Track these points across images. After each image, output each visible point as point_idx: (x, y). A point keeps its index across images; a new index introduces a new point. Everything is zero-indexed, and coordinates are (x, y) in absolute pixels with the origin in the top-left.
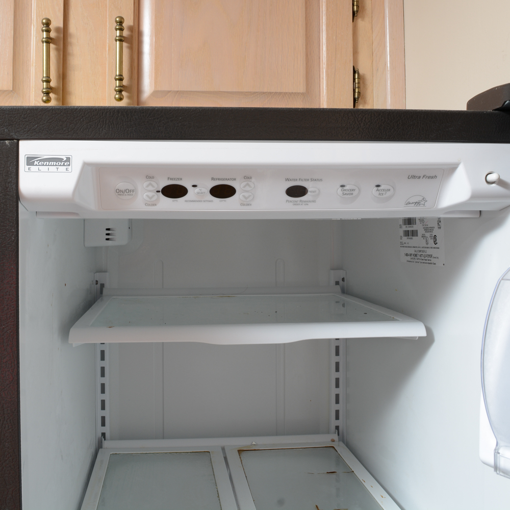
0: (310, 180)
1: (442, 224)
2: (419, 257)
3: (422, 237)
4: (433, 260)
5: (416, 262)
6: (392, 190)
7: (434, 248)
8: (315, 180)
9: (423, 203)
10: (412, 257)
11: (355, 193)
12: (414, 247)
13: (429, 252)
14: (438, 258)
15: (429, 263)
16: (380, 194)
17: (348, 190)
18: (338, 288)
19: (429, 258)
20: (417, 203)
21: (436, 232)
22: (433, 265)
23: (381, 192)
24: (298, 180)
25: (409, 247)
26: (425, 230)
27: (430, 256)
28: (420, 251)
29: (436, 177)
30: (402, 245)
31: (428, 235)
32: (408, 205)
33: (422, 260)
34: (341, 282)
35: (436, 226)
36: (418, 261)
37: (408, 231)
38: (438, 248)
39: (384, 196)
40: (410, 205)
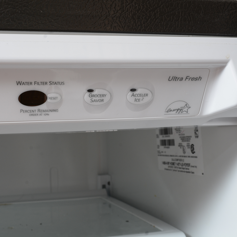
0: (48, 83)
1: (199, 133)
2: (176, 165)
3: (179, 146)
4: (191, 169)
5: (174, 170)
6: (150, 95)
7: (192, 157)
8: (56, 83)
9: (186, 109)
10: (170, 165)
11: (106, 99)
12: (171, 156)
13: (187, 160)
14: (196, 167)
15: (187, 172)
16: (136, 100)
17: (97, 96)
18: (104, 191)
19: (187, 167)
20: (179, 110)
21: (193, 141)
22: (191, 174)
23: (137, 98)
24: (33, 83)
25: (166, 156)
26: (181, 139)
27: (188, 165)
28: (177, 160)
29: (200, 78)
30: (160, 154)
31: (185, 144)
32: (169, 113)
33: (180, 168)
34: (107, 186)
35: (193, 135)
36: (176, 169)
37: (165, 140)
38: (196, 157)
39: (141, 102)
40: (171, 112)
